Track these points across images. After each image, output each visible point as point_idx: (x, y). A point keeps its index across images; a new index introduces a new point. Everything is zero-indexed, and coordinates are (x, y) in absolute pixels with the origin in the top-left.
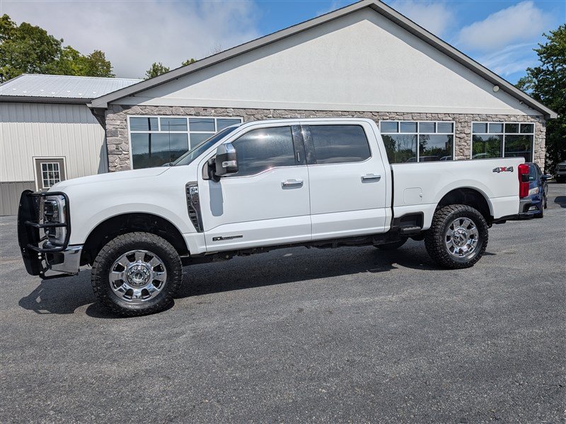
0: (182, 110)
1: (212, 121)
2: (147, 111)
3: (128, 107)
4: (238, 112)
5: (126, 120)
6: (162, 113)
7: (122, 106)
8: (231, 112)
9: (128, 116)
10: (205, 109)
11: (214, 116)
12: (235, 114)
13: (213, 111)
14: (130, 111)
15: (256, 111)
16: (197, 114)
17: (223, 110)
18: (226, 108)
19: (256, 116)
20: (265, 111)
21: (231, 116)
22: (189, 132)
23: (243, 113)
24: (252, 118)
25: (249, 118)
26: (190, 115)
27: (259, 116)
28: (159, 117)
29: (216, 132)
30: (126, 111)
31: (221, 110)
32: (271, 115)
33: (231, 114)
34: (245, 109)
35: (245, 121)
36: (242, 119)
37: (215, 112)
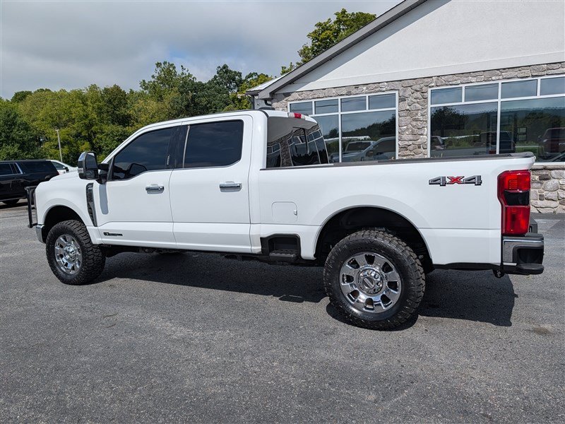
0: (334, 91)
1: (363, 99)
2: (303, 96)
3: (288, 95)
4: (392, 86)
5: (287, 107)
6: (316, 96)
7: (284, 94)
8: (385, 87)
9: (289, 103)
10: (357, 87)
11: (366, 93)
12: (389, 88)
13: (365, 88)
14: (290, 98)
15: (414, 82)
16: (348, 94)
17: (376, 85)
18: (379, 83)
19: (414, 87)
20: (426, 80)
21: (384, 91)
22: (340, 113)
23: (398, 85)
24: (409, 91)
25: (405, 91)
26: (341, 95)
27: (417, 87)
28: (313, 101)
29: (367, 110)
30: (287, 98)
31: (374, 86)
32: (433, 84)
33: (384, 89)
34: (401, 81)
35: (401, 95)
36: (397, 92)
37: (367, 89)
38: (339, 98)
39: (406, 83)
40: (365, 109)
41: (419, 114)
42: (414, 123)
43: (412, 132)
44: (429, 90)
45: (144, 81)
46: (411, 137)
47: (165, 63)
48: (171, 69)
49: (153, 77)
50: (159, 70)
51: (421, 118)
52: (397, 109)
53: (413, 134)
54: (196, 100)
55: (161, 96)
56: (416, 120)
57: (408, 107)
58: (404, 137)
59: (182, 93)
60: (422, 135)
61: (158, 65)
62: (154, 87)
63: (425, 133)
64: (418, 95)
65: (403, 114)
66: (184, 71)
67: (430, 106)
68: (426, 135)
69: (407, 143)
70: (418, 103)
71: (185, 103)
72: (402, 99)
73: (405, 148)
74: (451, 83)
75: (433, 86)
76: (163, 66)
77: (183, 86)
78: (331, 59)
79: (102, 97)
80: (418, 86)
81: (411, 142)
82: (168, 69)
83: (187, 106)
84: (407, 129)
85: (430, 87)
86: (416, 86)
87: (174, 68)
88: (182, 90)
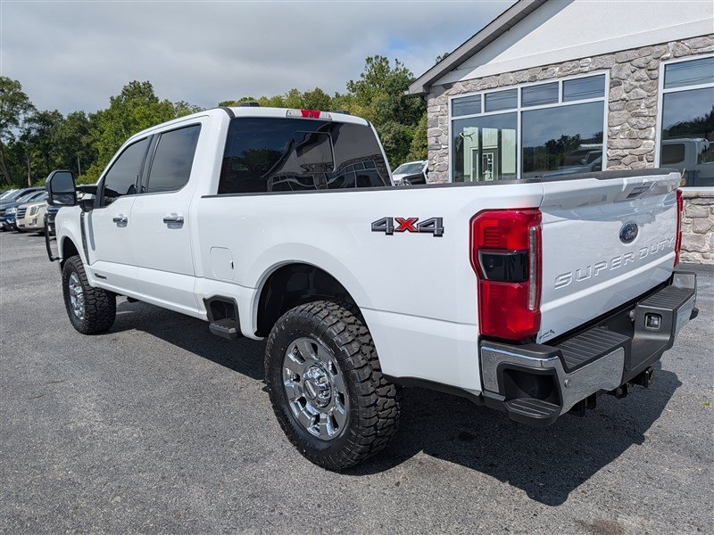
0: (511, 77)
1: (554, 87)
2: (469, 87)
3: (449, 86)
4: (600, 62)
5: (447, 104)
6: (486, 86)
7: (443, 85)
8: (588, 65)
10: (545, 68)
11: (559, 77)
12: (594, 67)
13: (557, 69)
14: (452, 91)
15: (636, 53)
16: (534, 79)
17: (574, 63)
18: (579, 60)
19: (636, 62)
20: (656, 48)
21: (586, 72)
22: (519, 109)
23: (610, 61)
24: (628, 68)
25: (620, 70)
26: (522, 82)
27: (641, 62)
28: (483, 93)
29: (560, 103)
30: (448, 91)
31: (571, 65)
32: (668, 55)
33: (587, 69)
34: (614, 53)
35: (613, 75)
36: (607, 72)
37: (560, 70)
38: (519, 87)
39: (622, 57)
40: (557, 101)
41: (643, 106)
42: (634, 121)
43: (630, 134)
44: (662, 65)
45: (352, 81)
46: (627, 143)
47: (377, 57)
48: (384, 64)
49: (362, 75)
50: (369, 66)
51: (646, 112)
52: (606, 98)
53: (631, 138)
54: (407, 101)
55: (370, 99)
56: (638, 115)
57: (624, 95)
58: (617, 142)
59: (390, 94)
60: (646, 138)
61: (369, 60)
62: (362, 88)
63: (651, 137)
64: (643, 74)
65: (616, 106)
66: (400, 66)
67: (661, 91)
68: (654, 139)
69: (620, 152)
70: (641, 87)
71: (393, 106)
72: (616, 83)
73: (616, 160)
74: (699, 50)
75: (668, 59)
76: (374, 61)
77: (391, 85)
78: (509, 30)
79: (302, 104)
80: (643, 60)
81: (626, 152)
82: (380, 64)
83: (396, 110)
84: (622, 130)
85: (663, 60)
86: (641, 60)
87: (387, 62)
88: (390, 89)
